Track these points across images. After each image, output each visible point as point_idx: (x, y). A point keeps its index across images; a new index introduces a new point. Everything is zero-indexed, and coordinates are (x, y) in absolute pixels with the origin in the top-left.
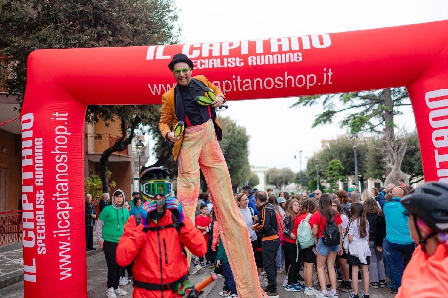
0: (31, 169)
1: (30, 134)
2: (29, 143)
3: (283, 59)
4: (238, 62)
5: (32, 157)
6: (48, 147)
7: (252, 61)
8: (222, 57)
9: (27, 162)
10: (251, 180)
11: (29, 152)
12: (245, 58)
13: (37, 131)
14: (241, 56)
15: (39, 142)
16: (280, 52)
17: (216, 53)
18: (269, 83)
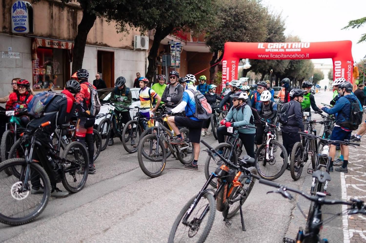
0: (226, 75)
1: (226, 66)
2: (225, 69)
3: (295, 50)
4: (283, 50)
5: (226, 72)
6: (230, 70)
7: (287, 50)
8: (279, 49)
9: (224, 74)
10: (315, 75)
11: (225, 71)
12: (285, 49)
13: (228, 66)
14: (284, 49)
15: (228, 69)
16: (295, 48)
17: (277, 47)
18: (291, 56)
